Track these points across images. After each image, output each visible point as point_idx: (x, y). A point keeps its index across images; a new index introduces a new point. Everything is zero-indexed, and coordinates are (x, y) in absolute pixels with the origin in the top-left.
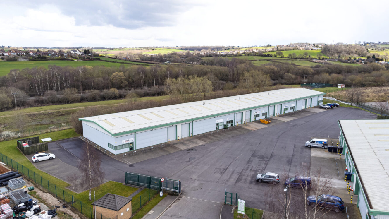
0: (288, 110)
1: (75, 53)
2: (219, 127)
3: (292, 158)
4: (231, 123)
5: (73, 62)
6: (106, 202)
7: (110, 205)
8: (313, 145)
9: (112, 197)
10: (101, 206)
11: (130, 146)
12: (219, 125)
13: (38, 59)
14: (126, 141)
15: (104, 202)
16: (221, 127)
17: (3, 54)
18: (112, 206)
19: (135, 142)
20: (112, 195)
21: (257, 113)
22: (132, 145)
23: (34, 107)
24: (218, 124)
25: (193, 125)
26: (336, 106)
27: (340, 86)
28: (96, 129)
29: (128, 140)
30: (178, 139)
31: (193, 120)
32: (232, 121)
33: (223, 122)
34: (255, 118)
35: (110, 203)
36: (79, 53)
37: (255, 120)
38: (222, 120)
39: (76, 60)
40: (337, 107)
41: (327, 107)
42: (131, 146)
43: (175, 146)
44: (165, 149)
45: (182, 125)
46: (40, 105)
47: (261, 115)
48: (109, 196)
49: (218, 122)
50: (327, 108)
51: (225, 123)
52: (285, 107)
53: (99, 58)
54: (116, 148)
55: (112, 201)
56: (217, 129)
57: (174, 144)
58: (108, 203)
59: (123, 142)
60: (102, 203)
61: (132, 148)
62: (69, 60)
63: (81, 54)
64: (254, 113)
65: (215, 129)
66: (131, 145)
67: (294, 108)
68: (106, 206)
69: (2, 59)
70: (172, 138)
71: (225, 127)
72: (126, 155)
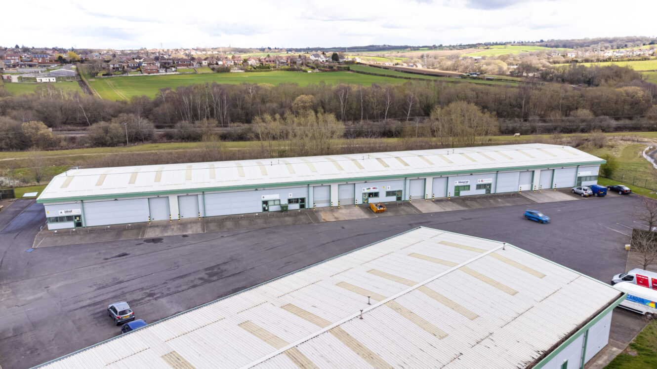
0: (469, 189)
1: (317, 58)
2: (268, 208)
4: (301, 202)
5: (305, 73)
11: (76, 220)
12: (270, 203)
13: (258, 70)
14: (66, 212)
16: (275, 208)
17: (217, 62)
19: (84, 214)
22: (80, 218)
23: (157, 143)
24: (265, 202)
25: (204, 199)
26: (620, 193)
29: (71, 211)
30: (172, 219)
31: (204, 191)
32: (303, 200)
33: (280, 200)
34: (367, 199)
36: (322, 59)
37: (366, 202)
38: (277, 196)
39: (310, 71)
40: (622, 196)
42: (78, 220)
45: (180, 198)
46: (166, 141)
47: (383, 194)
49: (265, 199)
50: (582, 195)
51: (284, 202)
52: (459, 183)
53: (349, 68)
56: (264, 209)
57: (152, 226)
59: (61, 213)
61: (80, 223)
62: (301, 70)
63: (326, 61)
64: (364, 188)
65: (261, 210)
66: (78, 218)
67: (490, 187)
69: (213, 69)
70: (161, 218)
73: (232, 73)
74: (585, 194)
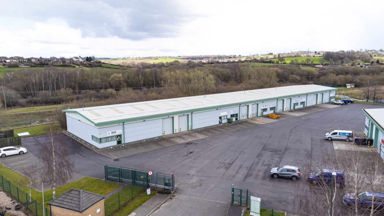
0: (298, 105)
1: (77, 60)
2: (222, 121)
3: (311, 151)
4: (236, 117)
5: (74, 68)
6: (67, 200)
7: (72, 205)
8: (334, 137)
9: (77, 193)
10: (59, 206)
11: (118, 139)
12: (223, 118)
13: (40, 65)
14: (112, 133)
15: (66, 200)
16: (224, 121)
17: (5, 60)
18: (74, 205)
19: (124, 134)
20: (77, 191)
21: (265, 107)
22: (120, 137)
23: (26, 107)
24: (220, 118)
25: (192, 117)
26: (350, 102)
27: (349, 86)
28: (80, 120)
29: (115, 132)
30: (175, 132)
31: (192, 112)
32: (237, 115)
33: (227, 116)
34: (263, 113)
35: (73, 202)
36: (81, 60)
37: (262, 114)
38: (226, 113)
39: (77, 67)
40: (351, 104)
41: (341, 102)
42: (119, 139)
43: (172, 139)
44: (159, 143)
45: (180, 117)
46: (33, 105)
47: (268, 109)
48: (72, 192)
49: (221, 116)
50: (340, 104)
51: (229, 117)
52: (295, 101)
53: (101, 65)
54: (100, 140)
55: (75, 199)
56: (220, 123)
57: (170, 138)
58: (70, 201)
59: (109, 134)
60: (61, 202)
61: (120, 141)
62: (71, 66)
63: (83, 61)
64: (261, 107)
65: (218, 123)
66: (119, 137)
67: (304, 104)
68: (65, 206)
69: (4, 65)
70: (168, 132)
71: (229, 121)
72: (112, 149)
73: (20, 67)
74: (341, 103)
